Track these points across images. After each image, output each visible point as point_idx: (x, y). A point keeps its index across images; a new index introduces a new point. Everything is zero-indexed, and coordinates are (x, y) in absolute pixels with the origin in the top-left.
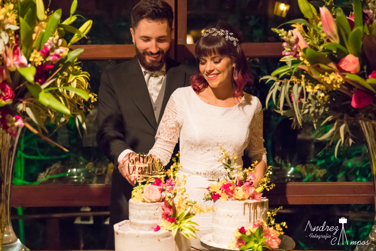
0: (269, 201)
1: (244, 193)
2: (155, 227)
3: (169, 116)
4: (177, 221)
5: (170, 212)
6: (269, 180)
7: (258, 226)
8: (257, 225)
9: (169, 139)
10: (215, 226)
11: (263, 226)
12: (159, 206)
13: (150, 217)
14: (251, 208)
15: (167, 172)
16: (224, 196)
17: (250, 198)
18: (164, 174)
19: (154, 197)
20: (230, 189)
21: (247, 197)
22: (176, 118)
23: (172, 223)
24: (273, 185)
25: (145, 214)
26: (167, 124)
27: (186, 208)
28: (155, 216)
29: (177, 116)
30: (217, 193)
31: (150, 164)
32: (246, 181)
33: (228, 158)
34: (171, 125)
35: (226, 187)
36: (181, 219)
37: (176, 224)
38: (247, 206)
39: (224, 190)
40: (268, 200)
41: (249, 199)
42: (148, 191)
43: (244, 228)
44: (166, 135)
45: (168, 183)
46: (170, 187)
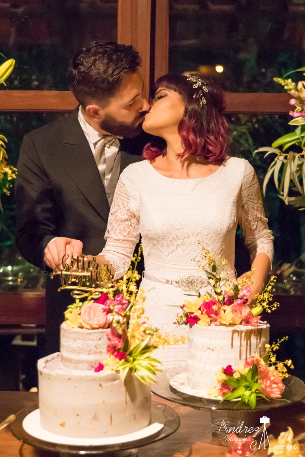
0: (271, 328)
1: (233, 316)
2: (97, 366)
3: (118, 205)
4: (128, 357)
5: (120, 344)
6: (271, 297)
7: (251, 365)
8: (250, 363)
9: (123, 236)
10: (190, 362)
11: (260, 364)
12: (104, 334)
13: (90, 351)
14: (243, 338)
15: (119, 284)
16: (204, 319)
17: (243, 323)
18: (113, 287)
19: (96, 320)
20: (213, 309)
21: (239, 322)
22: (129, 205)
23: (120, 360)
24: (276, 305)
25: (83, 345)
26: (117, 216)
27: (144, 338)
28: (97, 349)
29: (129, 203)
30: (194, 315)
31: (93, 272)
32: (237, 298)
33: (213, 263)
34: (123, 216)
35: (208, 306)
36: (135, 355)
37: (127, 361)
38: (236, 335)
39: (205, 311)
40: (268, 325)
41: (241, 324)
42: (87, 312)
43: (232, 367)
44: (118, 231)
45: (117, 301)
46: (120, 306)
